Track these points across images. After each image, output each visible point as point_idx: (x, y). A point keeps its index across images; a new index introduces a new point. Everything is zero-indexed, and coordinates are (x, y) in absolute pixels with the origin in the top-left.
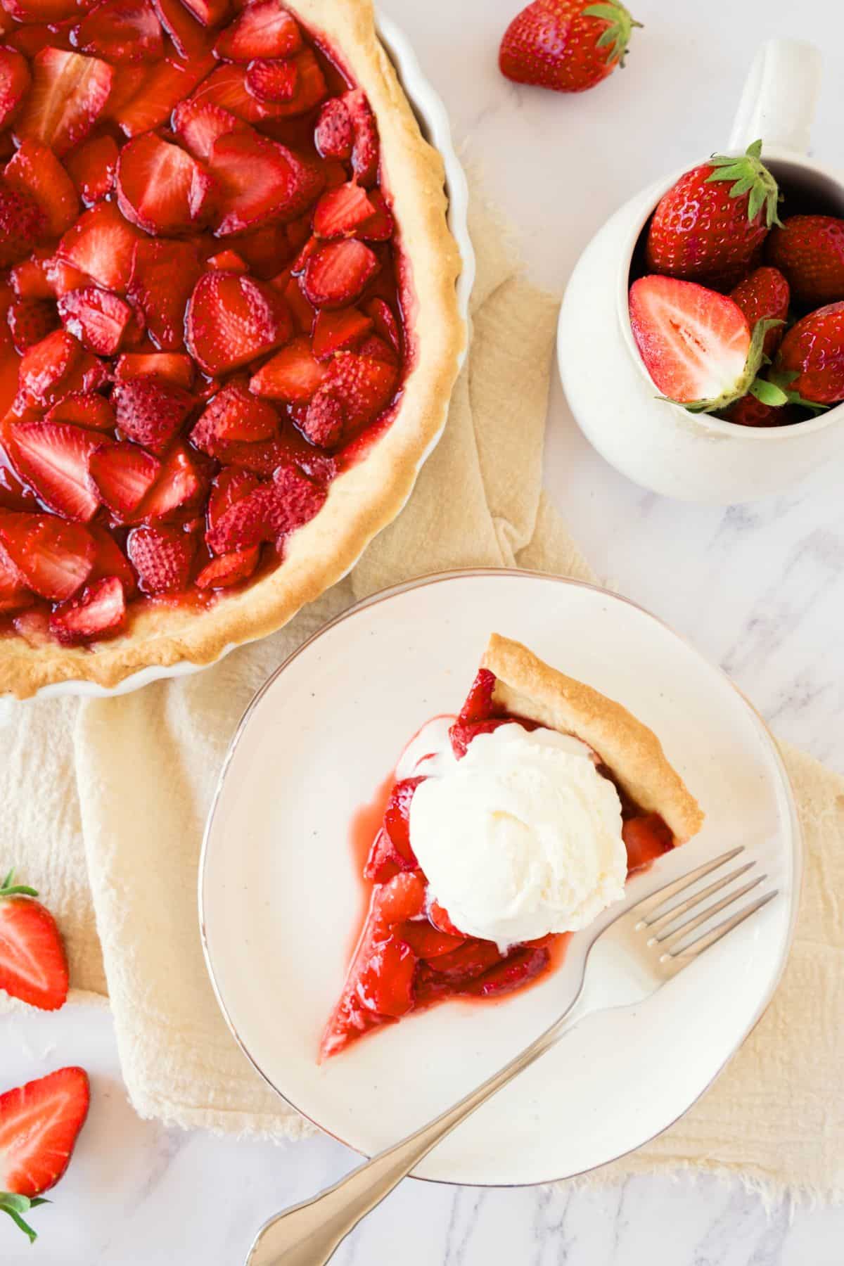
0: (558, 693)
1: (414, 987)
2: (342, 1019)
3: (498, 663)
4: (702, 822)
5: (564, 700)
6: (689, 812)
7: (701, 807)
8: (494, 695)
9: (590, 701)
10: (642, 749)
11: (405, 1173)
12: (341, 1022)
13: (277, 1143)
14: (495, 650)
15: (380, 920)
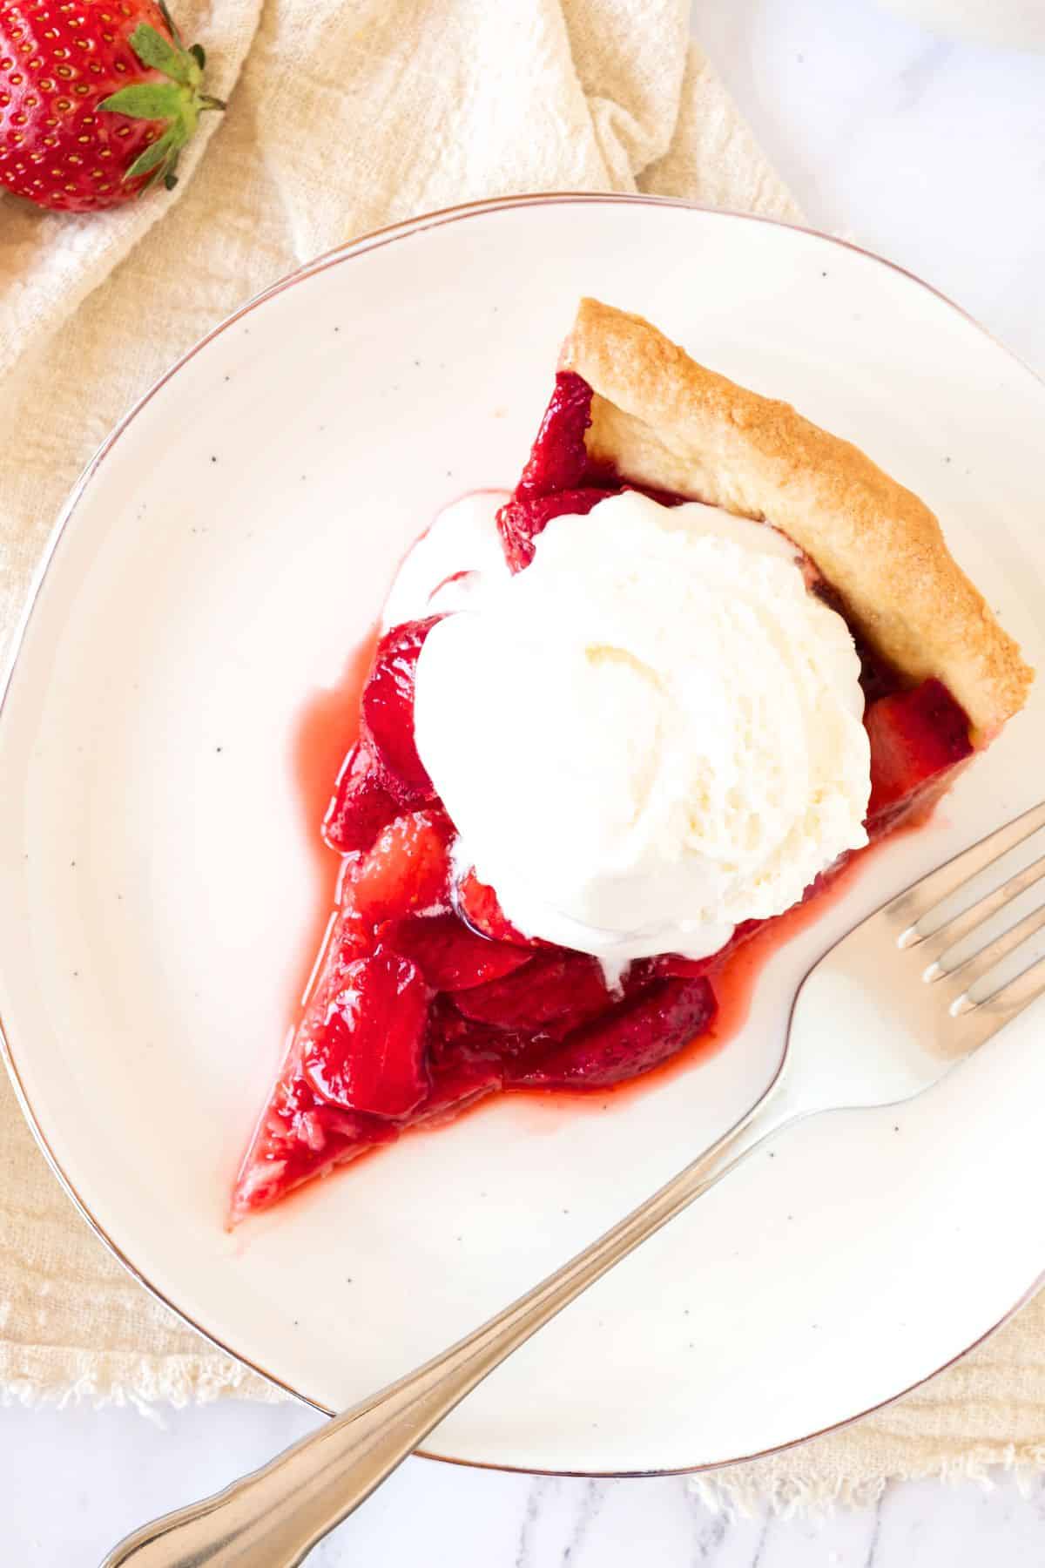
0: (720, 415)
1: (428, 1053)
2: (279, 1132)
3: (595, 357)
4: (1030, 687)
5: (735, 431)
6: (1002, 667)
7: (1026, 657)
8: (590, 436)
9: (790, 433)
10: (901, 533)
11: (407, 1448)
12: (274, 1135)
13: (145, 1411)
14: (588, 330)
15: (356, 916)
